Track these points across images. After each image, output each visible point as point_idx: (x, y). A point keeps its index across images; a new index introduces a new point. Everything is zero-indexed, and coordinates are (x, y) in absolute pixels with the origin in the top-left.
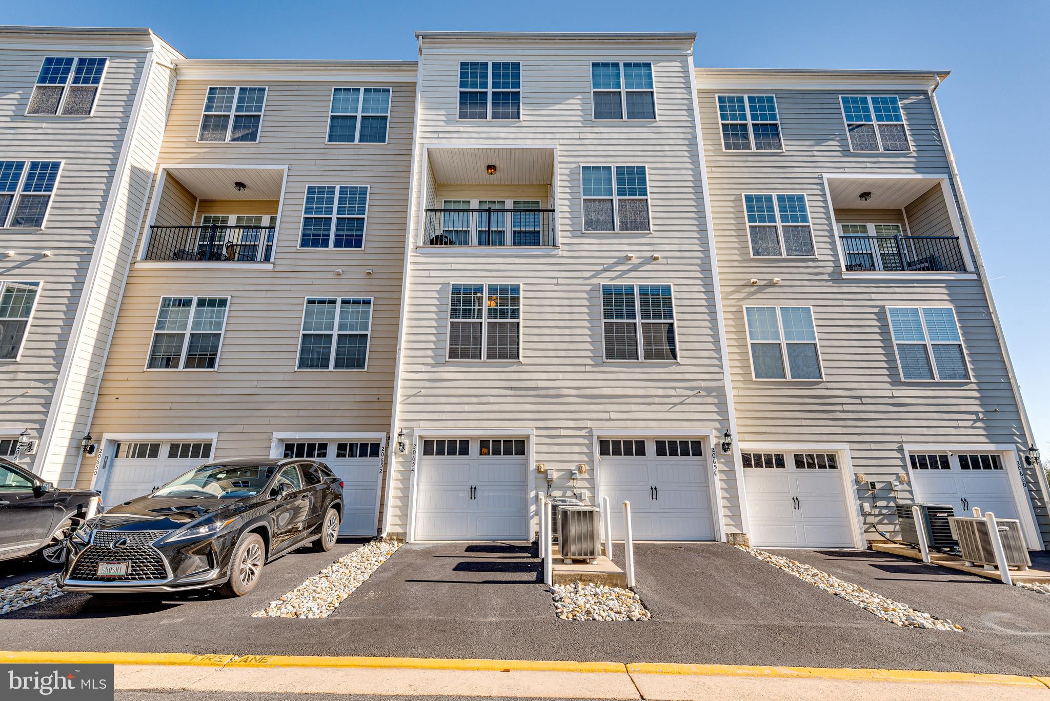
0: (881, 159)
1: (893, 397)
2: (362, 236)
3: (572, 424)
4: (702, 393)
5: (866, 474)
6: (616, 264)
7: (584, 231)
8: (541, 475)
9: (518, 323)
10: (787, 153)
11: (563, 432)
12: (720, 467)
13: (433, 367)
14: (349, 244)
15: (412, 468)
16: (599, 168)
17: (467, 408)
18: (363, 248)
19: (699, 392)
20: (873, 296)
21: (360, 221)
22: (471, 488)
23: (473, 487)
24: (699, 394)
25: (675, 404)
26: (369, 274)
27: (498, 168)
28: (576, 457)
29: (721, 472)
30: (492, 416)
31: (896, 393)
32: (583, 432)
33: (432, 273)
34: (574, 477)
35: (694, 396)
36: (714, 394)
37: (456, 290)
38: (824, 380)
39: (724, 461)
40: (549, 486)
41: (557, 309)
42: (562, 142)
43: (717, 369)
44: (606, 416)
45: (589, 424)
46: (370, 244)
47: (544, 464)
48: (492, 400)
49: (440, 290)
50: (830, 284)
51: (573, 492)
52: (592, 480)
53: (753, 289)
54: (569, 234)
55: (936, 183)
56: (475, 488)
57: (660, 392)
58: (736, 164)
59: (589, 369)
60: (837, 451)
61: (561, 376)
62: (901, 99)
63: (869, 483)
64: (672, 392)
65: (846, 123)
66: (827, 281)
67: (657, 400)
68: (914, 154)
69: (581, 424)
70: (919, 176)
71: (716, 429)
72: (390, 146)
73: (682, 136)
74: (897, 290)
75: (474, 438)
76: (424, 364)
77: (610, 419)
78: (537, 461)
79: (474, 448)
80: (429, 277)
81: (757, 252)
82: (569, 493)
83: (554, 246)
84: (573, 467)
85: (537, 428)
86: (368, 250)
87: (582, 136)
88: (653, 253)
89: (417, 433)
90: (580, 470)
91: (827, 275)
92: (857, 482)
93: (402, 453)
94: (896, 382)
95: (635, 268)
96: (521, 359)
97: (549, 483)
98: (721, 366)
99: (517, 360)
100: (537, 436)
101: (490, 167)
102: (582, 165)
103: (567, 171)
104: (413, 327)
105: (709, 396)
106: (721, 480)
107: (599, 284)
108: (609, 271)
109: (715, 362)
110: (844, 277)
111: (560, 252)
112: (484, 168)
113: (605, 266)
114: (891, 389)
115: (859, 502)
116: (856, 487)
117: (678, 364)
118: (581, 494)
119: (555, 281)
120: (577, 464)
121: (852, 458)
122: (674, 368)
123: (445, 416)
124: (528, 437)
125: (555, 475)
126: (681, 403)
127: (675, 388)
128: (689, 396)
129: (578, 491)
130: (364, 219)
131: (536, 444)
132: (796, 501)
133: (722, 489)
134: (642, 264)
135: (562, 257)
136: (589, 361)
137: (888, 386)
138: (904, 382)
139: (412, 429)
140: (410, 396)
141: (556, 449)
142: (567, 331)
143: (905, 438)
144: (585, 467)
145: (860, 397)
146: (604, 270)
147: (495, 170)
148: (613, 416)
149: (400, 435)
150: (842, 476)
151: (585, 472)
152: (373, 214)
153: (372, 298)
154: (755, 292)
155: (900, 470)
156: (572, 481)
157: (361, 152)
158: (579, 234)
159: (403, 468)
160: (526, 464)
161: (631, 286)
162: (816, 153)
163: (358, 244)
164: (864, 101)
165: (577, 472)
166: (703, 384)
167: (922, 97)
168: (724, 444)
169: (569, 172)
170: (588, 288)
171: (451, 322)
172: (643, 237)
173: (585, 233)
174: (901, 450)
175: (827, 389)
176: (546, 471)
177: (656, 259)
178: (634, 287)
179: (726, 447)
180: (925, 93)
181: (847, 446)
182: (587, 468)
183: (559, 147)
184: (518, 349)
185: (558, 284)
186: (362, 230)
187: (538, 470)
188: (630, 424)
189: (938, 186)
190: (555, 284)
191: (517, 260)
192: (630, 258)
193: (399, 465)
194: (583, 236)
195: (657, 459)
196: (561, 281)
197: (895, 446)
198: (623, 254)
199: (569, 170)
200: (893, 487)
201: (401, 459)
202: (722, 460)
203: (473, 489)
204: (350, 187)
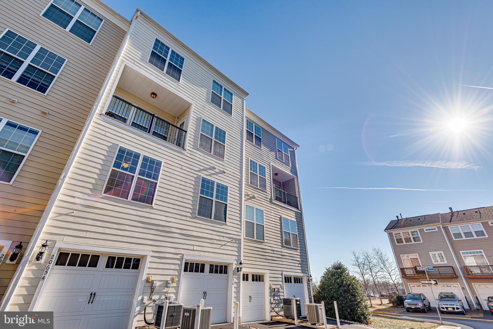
0: (284, 165)
1: (281, 252)
2: (48, 87)
3: (173, 251)
4: (234, 241)
5: (273, 284)
6: (209, 169)
7: (198, 148)
8: (149, 284)
9: (156, 183)
10: (262, 150)
11: (168, 255)
12: (235, 280)
13: (89, 196)
14: (33, 85)
15: (43, 276)
16: (209, 123)
17: (108, 231)
18: (46, 94)
19: (232, 240)
20: (279, 211)
21: (50, 77)
22: (91, 294)
23: (93, 293)
24: (232, 241)
25: (222, 245)
26: (44, 113)
27: (157, 97)
28: (172, 272)
29: (235, 283)
30: (125, 239)
31: (283, 250)
32: (178, 257)
33: (107, 134)
34: (168, 285)
35: (230, 242)
36: (237, 242)
37: (122, 151)
38: (265, 241)
39: (237, 277)
40: (152, 292)
41: (179, 182)
42: (196, 103)
43: (239, 230)
44: (191, 247)
45: (182, 252)
46: (51, 94)
47: (151, 276)
48: (127, 228)
49: (110, 146)
50: (269, 203)
51: (165, 295)
52: (177, 288)
53: (248, 197)
54: (191, 146)
55: (293, 178)
56: (95, 294)
57: (217, 238)
58: (249, 146)
59: (188, 219)
60: (264, 273)
61: (173, 220)
62: (289, 148)
63: (273, 288)
64: (222, 238)
65: (277, 148)
66: (269, 201)
67: (215, 242)
68: (290, 167)
69: (178, 251)
70: (291, 174)
71: (236, 260)
72: (91, 47)
74: (285, 211)
75: (104, 254)
76: (82, 193)
77: (193, 250)
78: (148, 274)
79: (103, 262)
80: (105, 135)
81: (251, 183)
82: (163, 297)
83: (183, 148)
84: (168, 278)
85: (153, 251)
86: (48, 97)
87: (205, 106)
88: (224, 170)
89: (58, 245)
90: (173, 280)
91: (269, 199)
92: (270, 288)
93: (38, 262)
94: (282, 246)
95: (216, 174)
96: (153, 205)
97: (152, 290)
98: (241, 229)
99: (151, 205)
100: (152, 256)
101: (153, 93)
102: (203, 118)
103: (196, 117)
104: (81, 163)
105: (235, 243)
106: (235, 287)
107: (201, 175)
108: (206, 171)
109: (239, 227)
110: (273, 202)
111: (186, 153)
112: (150, 92)
113: (204, 168)
114: (281, 249)
115: (270, 298)
116: (270, 290)
117: (226, 225)
118: (170, 297)
119: (180, 167)
120: (171, 277)
121: (270, 277)
122: (224, 227)
123: (88, 235)
124: (144, 257)
125: (157, 284)
126: (225, 245)
127: (223, 237)
128: (228, 242)
129: (168, 295)
130: (54, 77)
131: (150, 262)
132: (251, 298)
133: (235, 292)
134: (219, 173)
135: (186, 156)
136: (189, 215)
137: (280, 247)
138: (284, 246)
139: (55, 242)
140: (61, 214)
141: (161, 266)
142: (182, 195)
143: (284, 269)
144: (176, 279)
145: (273, 251)
146: (204, 170)
147: (156, 97)
148: (196, 248)
149: (44, 246)
150: (265, 285)
151: (175, 282)
152: (62, 77)
153: (40, 132)
154: (249, 199)
155: (281, 283)
156: (166, 288)
157: (68, 37)
158: (196, 148)
159: (34, 276)
160: (138, 276)
161: (214, 182)
162: (270, 154)
163: (43, 89)
164: (282, 144)
165: (171, 282)
166: (234, 237)
167: (293, 150)
168: (238, 268)
169: (197, 118)
170: (195, 176)
171: (112, 169)
172: (221, 161)
173: (198, 149)
174: (282, 274)
175: (265, 245)
176: (152, 282)
177: (225, 173)
179: (238, 270)
181: (268, 272)
182: (177, 279)
183: (194, 105)
184: (153, 199)
185: (181, 169)
186: (50, 83)
187: (147, 281)
188: (202, 254)
190: (180, 168)
191: (163, 148)
192: (215, 168)
193: (30, 272)
194: (197, 150)
195: (209, 275)
196: (183, 168)
197: (280, 273)
198: (213, 166)
199: (197, 117)
200: (279, 290)
201: (34, 267)
203: (93, 295)
204: (59, 56)
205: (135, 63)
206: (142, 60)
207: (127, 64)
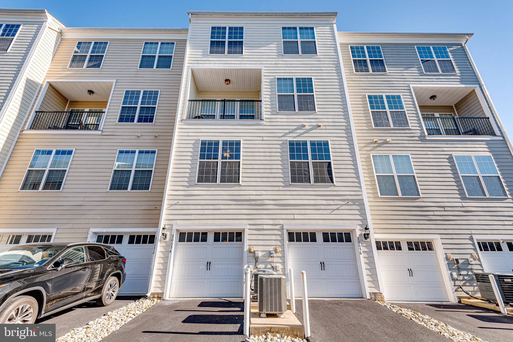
0: (441, 77)
1: (463, 207)
2: (153, 116)
3: (271, 222)
4: (350, 203)
5: (452, 254)
6: (296, 129)
7: (278, 111)
8: (252, 254)
9: (239, 162)
10: (389, 74)
11: (265, 227)
12: (363, 249)
13: (187, 188)
14: (146, 121)
15: (170, 250)
16: (286, 79)
17: (206, 212)
18: (154, 123)
19: (348, 202)
20: (445, 149)
21: (153, 109)
22: (208, 263)
23: (209, 262)
24: (348, 204)
25: (334, 210)
26: (156, 136)
27: (231, 81)
28: (273, 243)
29: (364, 252)
30: (222, 217)
31: (464, 204)
32: (278, 227)
33: (190, 134)
34: (272, 255)
35: (345, 205)
36: (357, 203)
37: (203, 143)
38: (421, 196)
39: (365, 245)
40: (256, 261)
41: (263, 154)
42: (266, 65)
43: (358, 189)
44: (292, 217)
45: (281, 222)
46: (157, 121)
47: (253, 247)
48: (222, 207)
49: (194, 143)
50: (420, 142)
51: (271, 265)
52: (283, 257)
53: (375, 145)
54: (270, 113)
55: (472, 89)
56: (210, 263)
57: (324, 202)
58: (362, 80)
59: (281, 188)
60: (432, 240)
61: (264, 193)
62: (448, 48)
63: (454, 259)
64: (332, 202)
65: (420, 59)
66: (417, 140)
67: (322, 207)
68: (459, 75)
69: (276, 222)
70: (463, 86)
71: (359, 225)
72: (172, 71)
73: (332, 62)
74: (458, 146)
75: (211, 231)
76: (182, 186)
77: (294, 219)
78: (249, 245)
79: (211, 237)
80: (188, 136)
81: (376, 125)
82: (269, 266)
83: (261, 119)
84: (271, 249)
85: (250, 225)
86: (156, 124)
87: (277, 62)
88: (317, 123)
89: (175, 228)
90: (276, 251)
91: (417, 137)
92: (447, 259)
93: (165, 240)
94: (464, 198)
95: (307, 131)
96: (241, 183)
97: (256, 259)
98: (360, 187)
99: (238, 183)
100: (249, 229)
101: (227, 80)
102: (277, 77)
103: (269, 80)
104: (177, 164)
105: (354, 205)
106: (364, 257)
107: (287, 140)
108: (293, 133)
109: (357, 184)
110: (427, 138)
111: (264, 123)
112: (224, 81)
113: (290, 130)
114: (462, 202)
115: (450, 272)
116: (447, 262)
117: (334, 186)
118: (276, 266)
119: (261, 139)
120: (274, 247)
121: (443, 244)
122: (332, 188)
123: (193, 217)
124: (244, 230)
125: (260, 254)
126: (337, 209)
127: (333, 200)
128: (342, 205)
129: (274, 265)
130: (155, 107)
131: (249, 234)
132: (411, 271)
133: (365, 263)
134: (311, 129)
135: (266, 125)
136: (281, 184)
137: (459, 200)
138: (469, 198)
139: (172, 225)
140: (172, 205)
141: (261, 237)
142: (268, 167)
143: (473, 232)
144: (279, 249)
145: (443, 207)
146: (290, 133)
147: (230, 82)
148: (296, 217)
149: (163, 229)
150: (437, 255)
151: (279, 252)
152: (160, 105)
153: (157, 150)
154: (377, 147)
155: (472, 251)
156: (270, 258)
157: (157, 73)
158: (275, 113)
159: (165, 250)
160: (242, 248)
161: (305, 142)
162: (405, 74)
163: (151, 120)
164: (429, 48)
165: (274, 252)
166: (350, 198)
167: (459, 47)
168: (365, 235)
169: (270, 81)
170: (280, 142)
171: (199, 161)
172: (312, 115)
173: (278, 113)
174: (471, 239)
175: (424, 202)
176: (254, 252)
177: (319, 126)
178: (307, 142)
179: (366, 236)
180: (461, 45)
181: (438, 237)
182: (280, 249)
183: (264, 68)
184: (239, 177)
185: (263, 140)
186: (154, 113)
187: (250, 251)
188: (306, 222)
189: (473, 92)
190: (261, 140)
191: (239, 127)
192: (304, 126)
193: (162, 248)
194: (278, 114)
195: (323, 244)
196: (264, 138)
197: (468, 237)
198: (301, 124)
199: (270, 80)
200: (470, 262)
201: (164, 244)
202: (364, 245)
203: (209, 264)
204: (149, 91)
205: (199, 62)
206: (203, 55)
207: (192, 68)
